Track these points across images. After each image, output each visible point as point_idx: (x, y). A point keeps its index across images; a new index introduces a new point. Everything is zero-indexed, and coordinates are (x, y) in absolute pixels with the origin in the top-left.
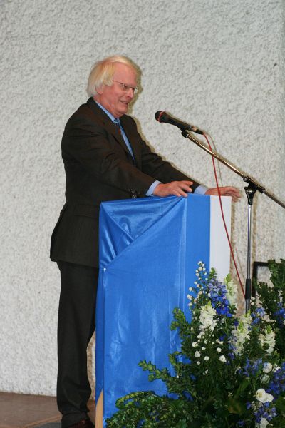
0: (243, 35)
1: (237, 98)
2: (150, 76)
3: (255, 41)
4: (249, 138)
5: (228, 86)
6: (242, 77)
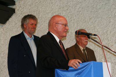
0: (107, 5)
1: (107, 28)
2: (73, 23)
3: (112, 7)
4: (112, 43)
6: (108, 20)
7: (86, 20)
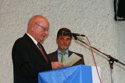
0: (94, 4)
1: (94, 30)
2: (57, 24)
3: (99, 6)
4: (100, 45)
5: (89, 25)
6: (95, 21)
7: (71, 21)
